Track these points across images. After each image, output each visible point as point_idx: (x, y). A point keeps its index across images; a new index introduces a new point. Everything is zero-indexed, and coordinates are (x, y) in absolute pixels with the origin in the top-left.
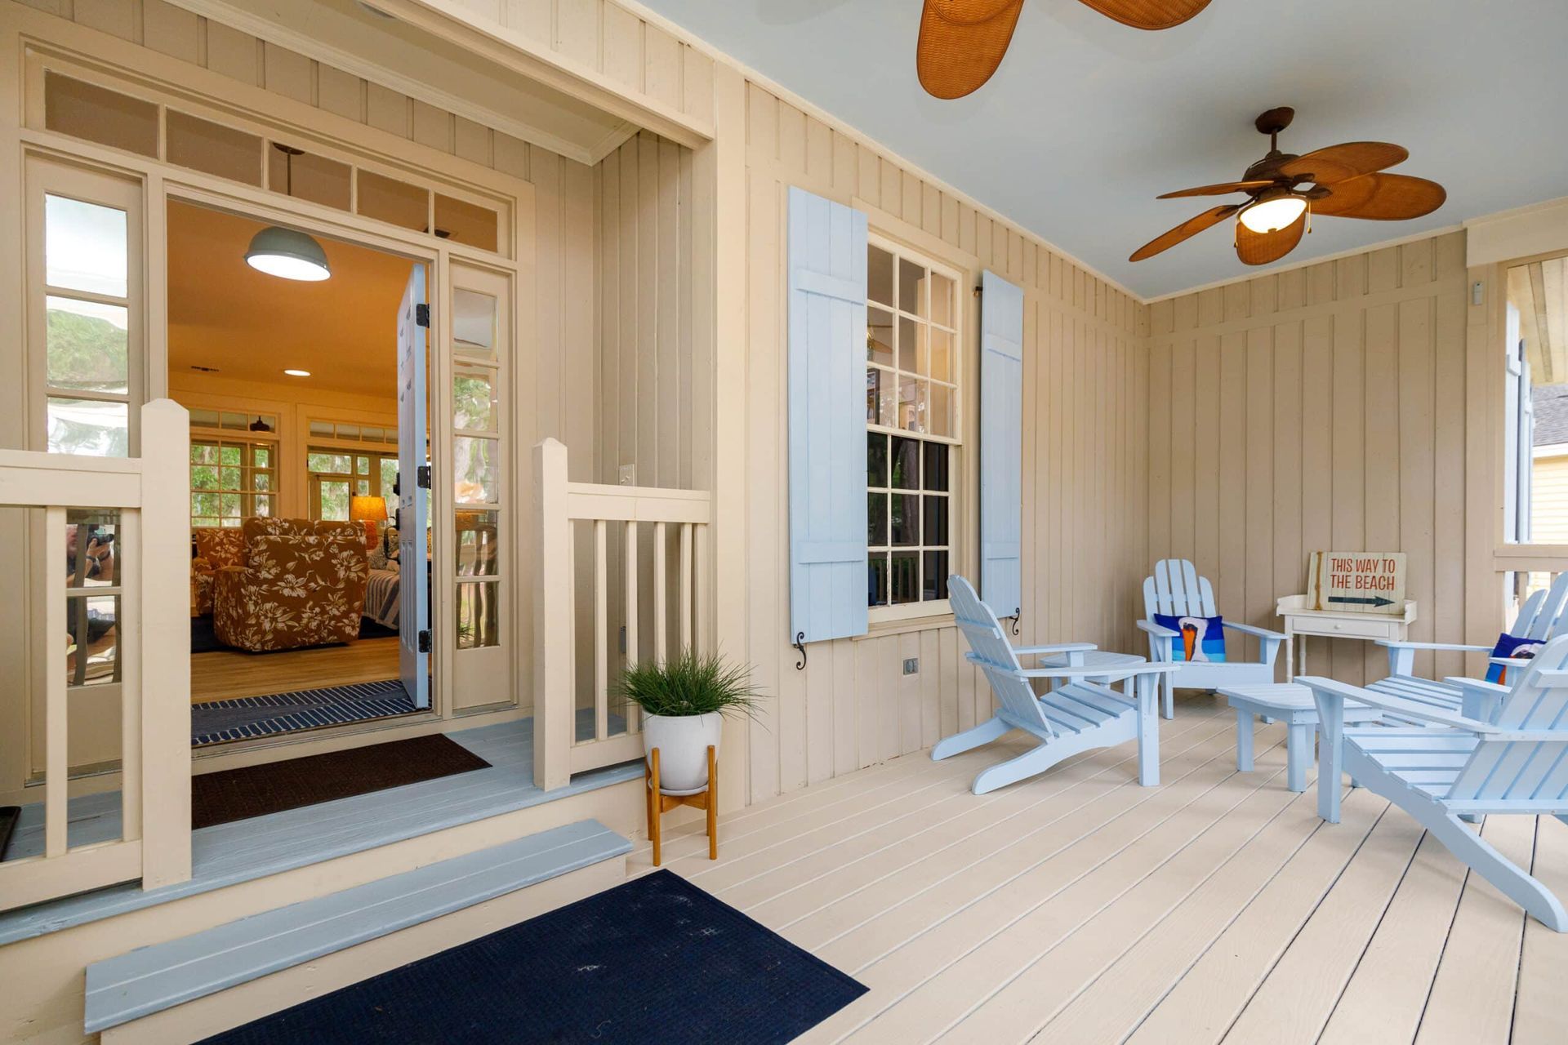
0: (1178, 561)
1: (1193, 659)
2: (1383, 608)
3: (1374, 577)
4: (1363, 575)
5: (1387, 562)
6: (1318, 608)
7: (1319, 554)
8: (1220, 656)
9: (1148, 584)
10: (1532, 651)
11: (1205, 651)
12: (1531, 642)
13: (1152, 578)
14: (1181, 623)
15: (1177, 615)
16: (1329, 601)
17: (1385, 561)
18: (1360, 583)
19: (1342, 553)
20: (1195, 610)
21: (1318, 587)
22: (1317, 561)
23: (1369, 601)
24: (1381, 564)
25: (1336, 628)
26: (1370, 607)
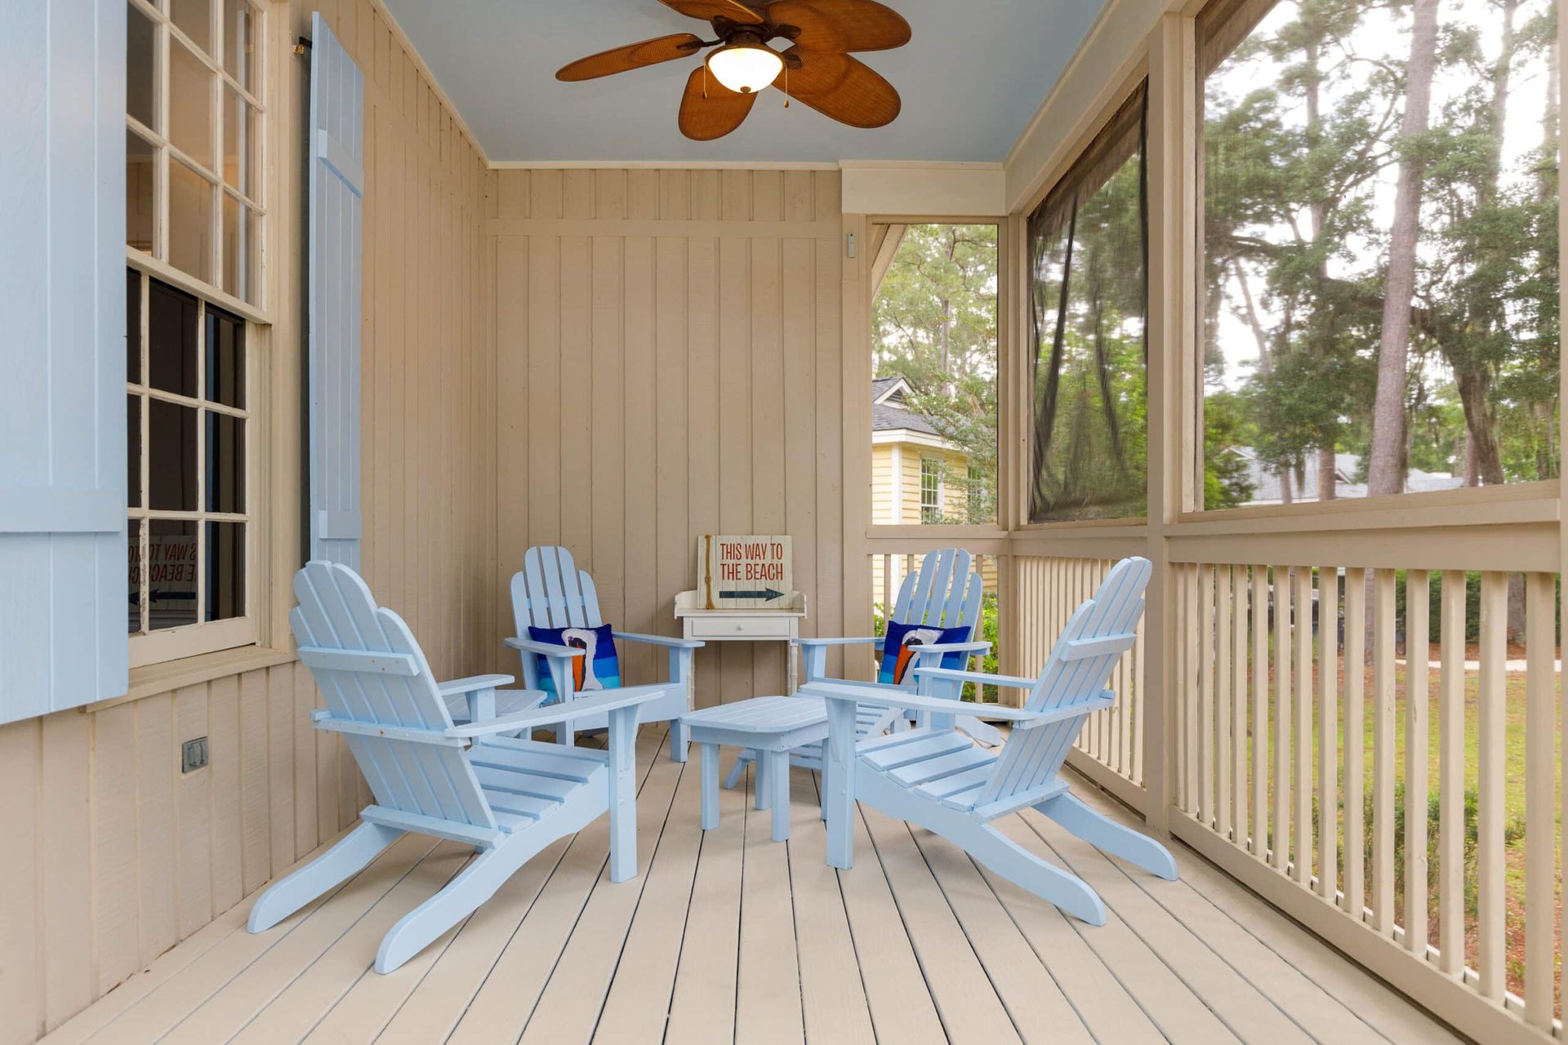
0: (552, 548)
1: (584, 688)
2: (774, 602)
3: (763, 565)
4: (752, 562)
5: (775, 547)
6: (710, 606)
7: (708, 537)
8: (615, 679)
9: (517, 583)
10: (918, 637)
11: (599, 674)
12: (916, 628)
13: (521, 573)
14: (566, 636)
15: (556, 627)
16: (721, 597)
17: (772, 545)
18: (751, 573)
19: (731, 537)
20: (577, 620)
21: (708, 580)
22: (705, 546)
23: (760, 595)
24: (769, 547)
25: (739, 629)
26: (761, 602)
